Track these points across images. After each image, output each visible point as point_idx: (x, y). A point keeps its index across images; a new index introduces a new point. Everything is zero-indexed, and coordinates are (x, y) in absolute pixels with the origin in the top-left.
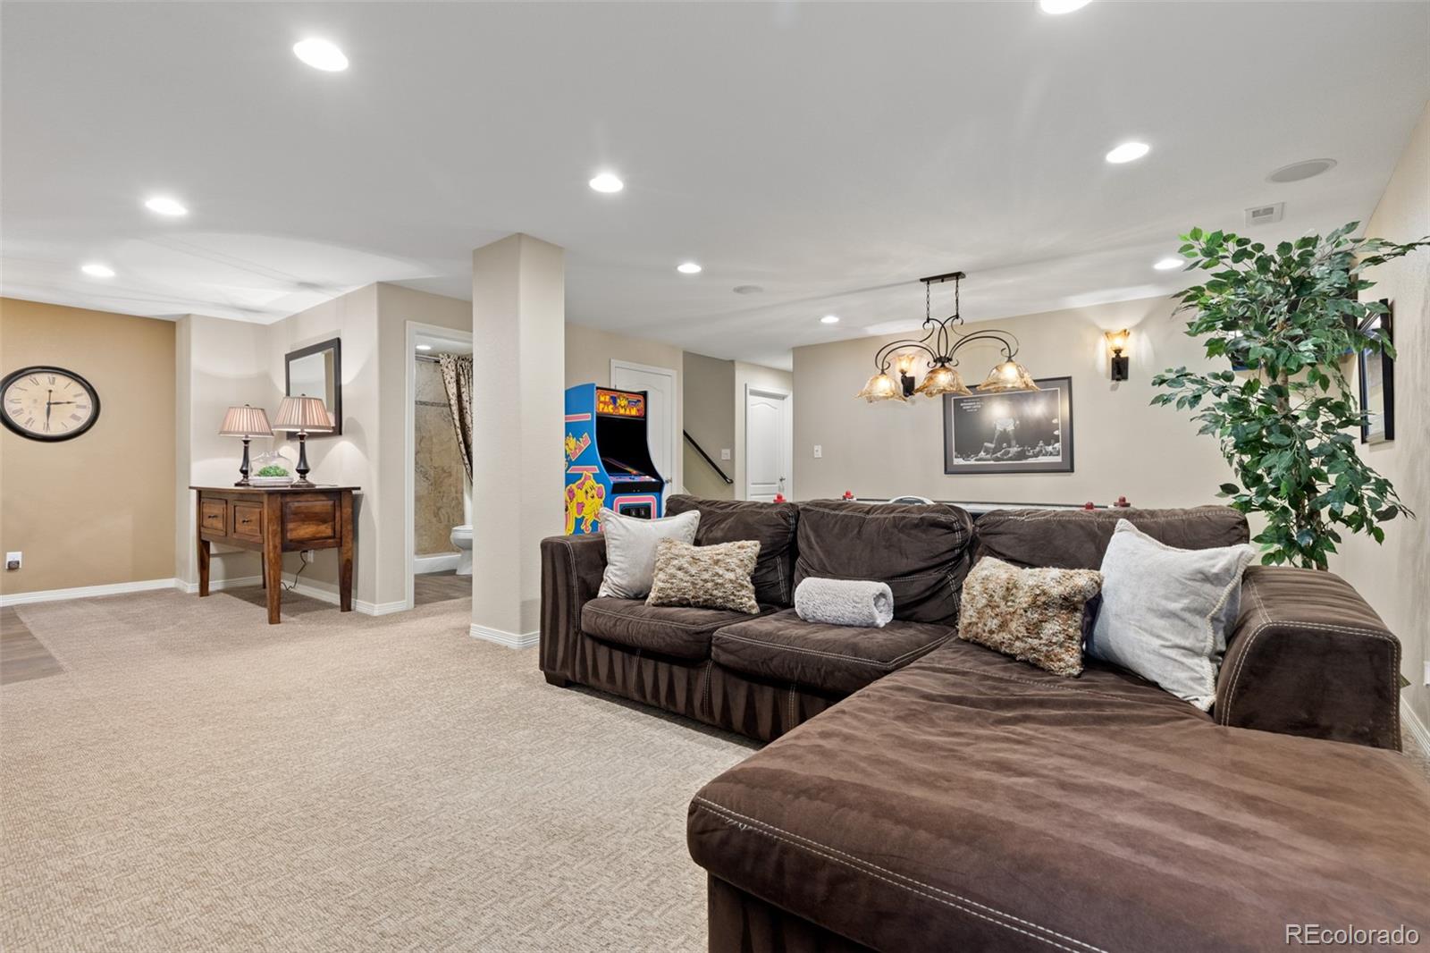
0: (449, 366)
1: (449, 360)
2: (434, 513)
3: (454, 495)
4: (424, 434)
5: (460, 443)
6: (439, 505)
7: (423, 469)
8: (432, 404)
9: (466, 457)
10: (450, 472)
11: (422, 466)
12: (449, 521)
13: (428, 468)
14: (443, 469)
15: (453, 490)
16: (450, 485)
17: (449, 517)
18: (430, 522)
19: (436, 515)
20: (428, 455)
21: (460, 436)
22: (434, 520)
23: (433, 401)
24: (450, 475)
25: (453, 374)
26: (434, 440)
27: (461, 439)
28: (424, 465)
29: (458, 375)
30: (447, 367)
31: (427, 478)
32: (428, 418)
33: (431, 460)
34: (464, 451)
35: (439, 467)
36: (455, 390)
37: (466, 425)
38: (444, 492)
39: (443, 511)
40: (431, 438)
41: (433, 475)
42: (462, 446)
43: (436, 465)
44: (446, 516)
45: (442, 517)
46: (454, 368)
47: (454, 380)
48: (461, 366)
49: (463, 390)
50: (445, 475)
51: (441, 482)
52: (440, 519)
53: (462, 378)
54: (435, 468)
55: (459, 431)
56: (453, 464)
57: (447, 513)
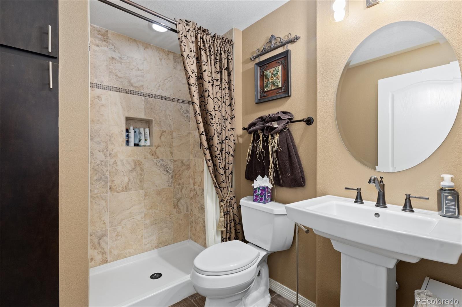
0: (188, 36)
1: (187, 28)
2: (174, 205)
3: (192, 186)
4: (164, 129)
5: (201, 135)
6: (178, 196)
7: (163, 163)
8: (172, 100)
9: (207, 152)
10: (189, 165)
11: (162, 160)
12: (187, 211)
13: (169, 162)
14: (182, 162)
15: (192, 181)
16: (189, 177)
17: (187, 208)
18: (170, 214)
19: (176, 206)
20: (168, 149)
21: (201, 126)
22: (174, 211)
23: (172, 97)
24: (188, 167)
25: (193, 46)
26: (174, 134)
27: (202, 129)
28: (164, 159)
29: (198, 50)
30: (185, 37)
31: (168, 172)
32: (168, 112)
33: (171, 153)
34: (205, 144)
35: (179, 160)
36: (194, 67)
37: (207, 111)
38: (183, 184)
39: (182, 201)
40: (171, 133)
41: (172, 167)
42: (204, 137)
43: (175, 159)
44: (185, 206)
45: (181, 208)
46: (193, 39)
47: (193, 54)
48: (202, 38)
49: (204, 68)
50: (184, 167)
51: (181, 174)
52: (180, 209)
53: (203, 52)
54: (175, 161)
55: (200, 118)
56: (191, 157)
57: (186, 203)
